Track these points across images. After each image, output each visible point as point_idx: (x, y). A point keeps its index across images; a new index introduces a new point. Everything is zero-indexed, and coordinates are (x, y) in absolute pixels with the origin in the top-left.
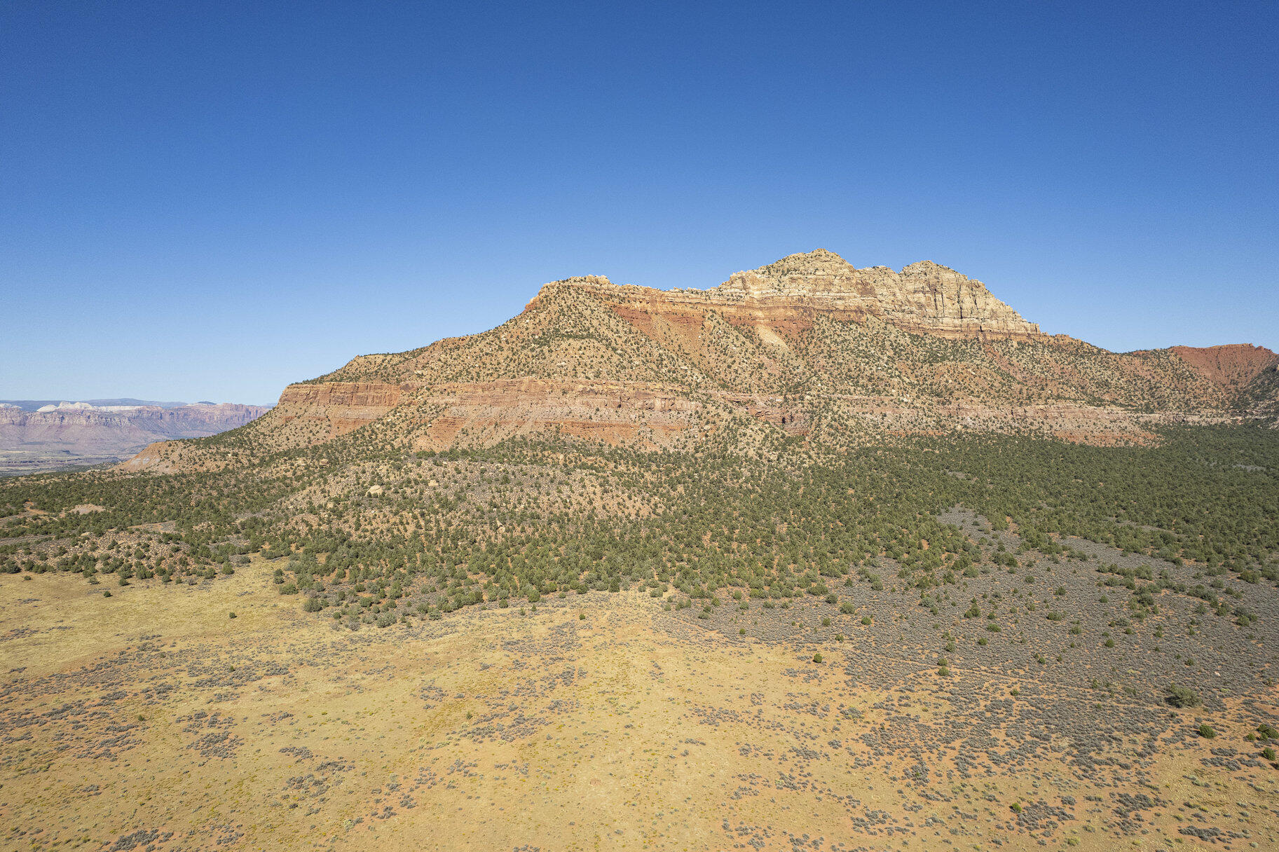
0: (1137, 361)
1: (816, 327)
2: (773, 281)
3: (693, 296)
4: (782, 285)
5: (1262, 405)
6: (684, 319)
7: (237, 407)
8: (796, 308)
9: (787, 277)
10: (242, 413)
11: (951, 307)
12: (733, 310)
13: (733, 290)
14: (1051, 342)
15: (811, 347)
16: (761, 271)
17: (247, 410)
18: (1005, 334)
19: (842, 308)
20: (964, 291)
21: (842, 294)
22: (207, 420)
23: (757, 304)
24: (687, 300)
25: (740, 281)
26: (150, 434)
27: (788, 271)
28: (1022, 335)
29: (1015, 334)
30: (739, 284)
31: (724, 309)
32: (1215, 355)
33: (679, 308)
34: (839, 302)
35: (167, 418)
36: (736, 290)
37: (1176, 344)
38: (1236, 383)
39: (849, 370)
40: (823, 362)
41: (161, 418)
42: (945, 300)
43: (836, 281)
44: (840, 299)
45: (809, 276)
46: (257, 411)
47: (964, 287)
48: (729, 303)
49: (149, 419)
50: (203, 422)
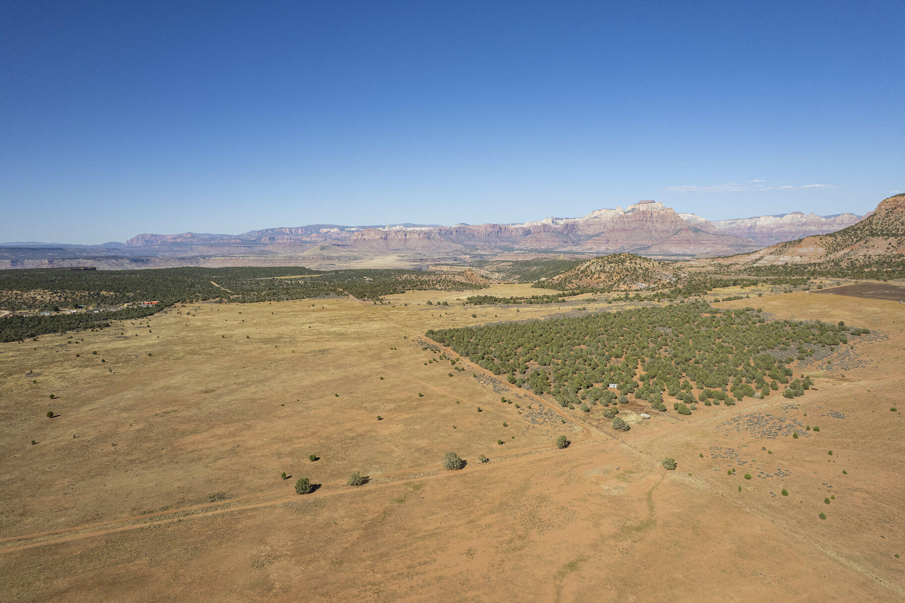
7: (494, 226)
10: (497, 229)
17: (500, 228)
22: (476, 234)
26: (451, 244)
35: (454, 233)
41: (451, 233)
46: (505, 228)
49: (445, 234)
50: (474, 236)
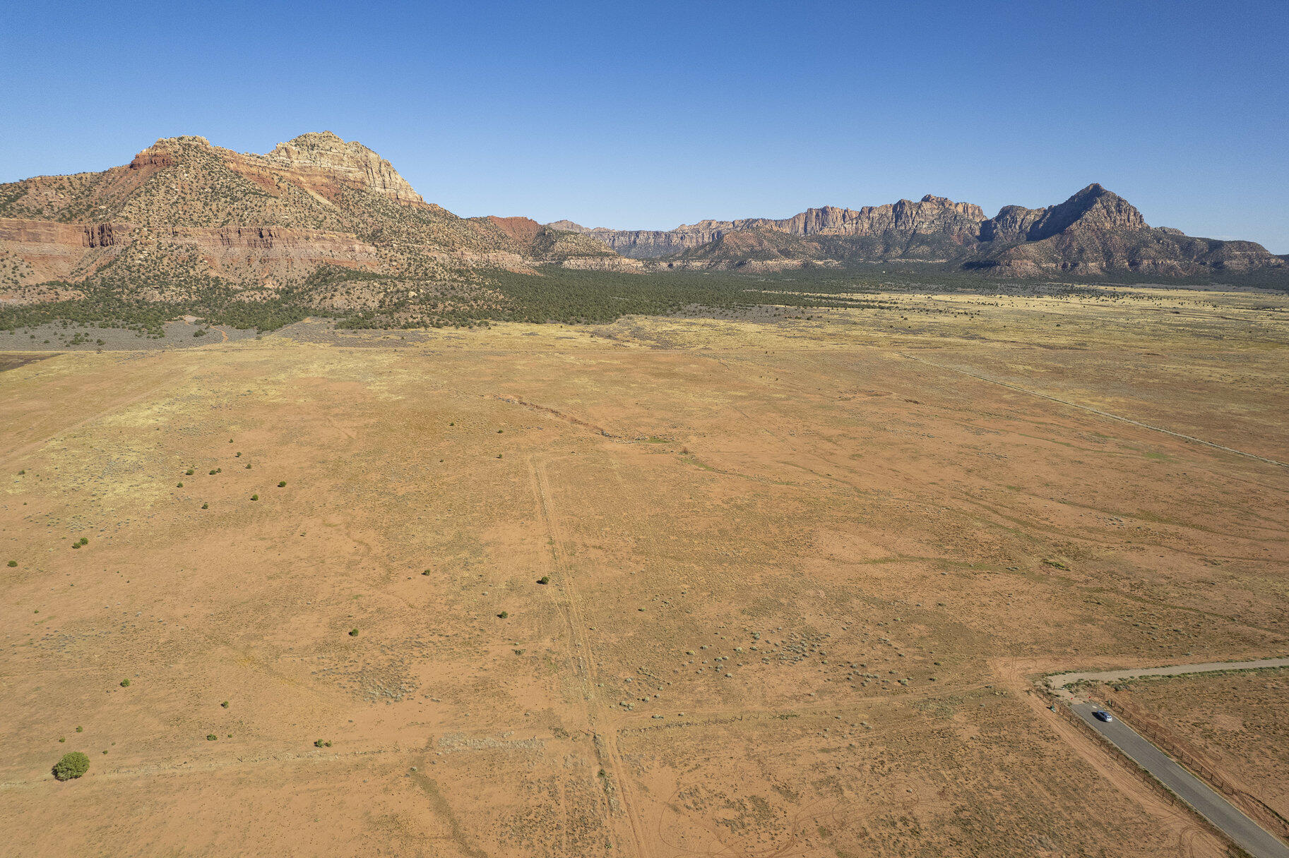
0: (476, 225)
1: (346, 193)
2: (306, 153)
3: (259, 159)
4: (313, 157)
5: (550, 254)
6: (261, 178)
8: (328, 177)
9: (315, 151)
11: (379, 181)
12: (288, 175)
13: (281, 158)
14: (430, 209)
15: (351, 207)
16: (294, 144)
18: (407, 201)
19: (352, 179)
20: (383, 168)
21: (351, 169)
23: (298, 171)
24: (258, 164)
25: (284, 150)
27: (313, 147)
28: (416, 203)
29: (413, 202)
30: (283, 153)
31: (282, 173)
32: (511, 222)
33: (254, 170)
34: (350, 175)
36: (285, 159)
37: (490, 215)
38: (526, 241)
39: (391, 227)
40: (370, 220)
42: (374, 174)
43: (345, 158)
44: (349, 172)
45: (329, 153)
47: (383, 165)
48: (283, 168)
